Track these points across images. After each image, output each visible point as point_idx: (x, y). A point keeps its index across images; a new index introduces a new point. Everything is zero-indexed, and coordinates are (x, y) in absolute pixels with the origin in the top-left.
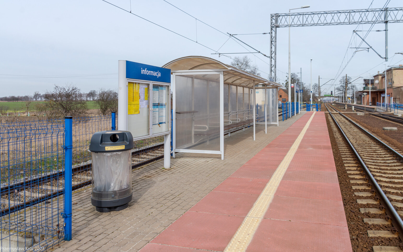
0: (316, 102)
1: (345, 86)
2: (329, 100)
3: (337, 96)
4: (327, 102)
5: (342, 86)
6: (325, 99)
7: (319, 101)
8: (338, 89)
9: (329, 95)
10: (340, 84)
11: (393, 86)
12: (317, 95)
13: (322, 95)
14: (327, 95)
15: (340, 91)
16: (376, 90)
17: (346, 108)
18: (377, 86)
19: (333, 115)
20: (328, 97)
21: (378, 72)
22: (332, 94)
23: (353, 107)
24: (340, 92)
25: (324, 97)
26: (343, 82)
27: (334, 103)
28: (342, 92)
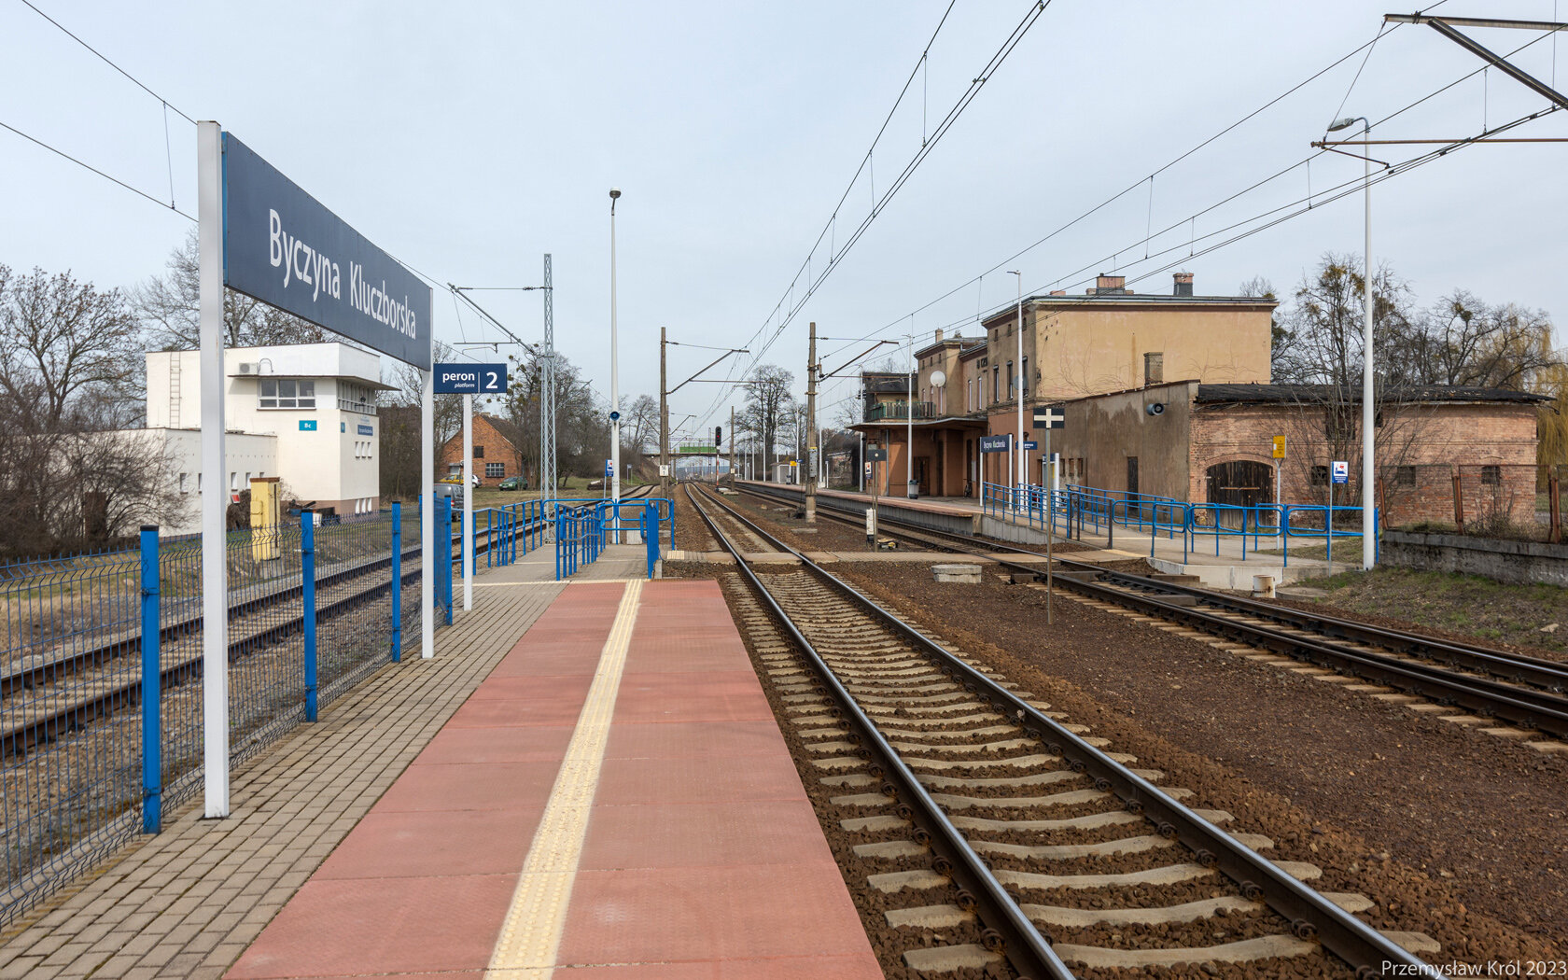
0: (645, 479)
1: (766, 407)
3: (739, 452)
4: (695, 477)
5: (753, 409)
6: (684, 463)
7: (661, 474)
8: (738, 422)
9: (699, 448)
10: (748, 398)
11: (1038, 395)
12: (652, 449)
13: (674, 446)
14: (694, 448)
15: (749, 428)
16: (934, 419)
17: (810, 514)
18: (935, 401)
19: (762, 580)
20: (697, 455)
21: (938, 332)
22: (717, 443)
23: (870, 513)
24: (745, 435)
25: (680, 456)
26: (758, 393)
27: (725, 483)
28: (754, 434)
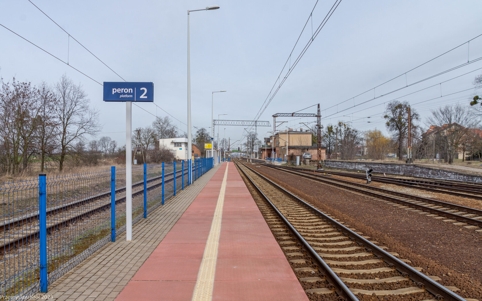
1: (252, 141)
2: (237, 156)
3: (244, 151)
4: (235, 157)
5: (249, 141)
6: (233, 154)
9: (236, 150)
15: (248, 146)
16: (271, 147)
20: (236, 152)
22: (239, 150)
25: (232, 152)
26: (250, 138)
27: (241, 158)
